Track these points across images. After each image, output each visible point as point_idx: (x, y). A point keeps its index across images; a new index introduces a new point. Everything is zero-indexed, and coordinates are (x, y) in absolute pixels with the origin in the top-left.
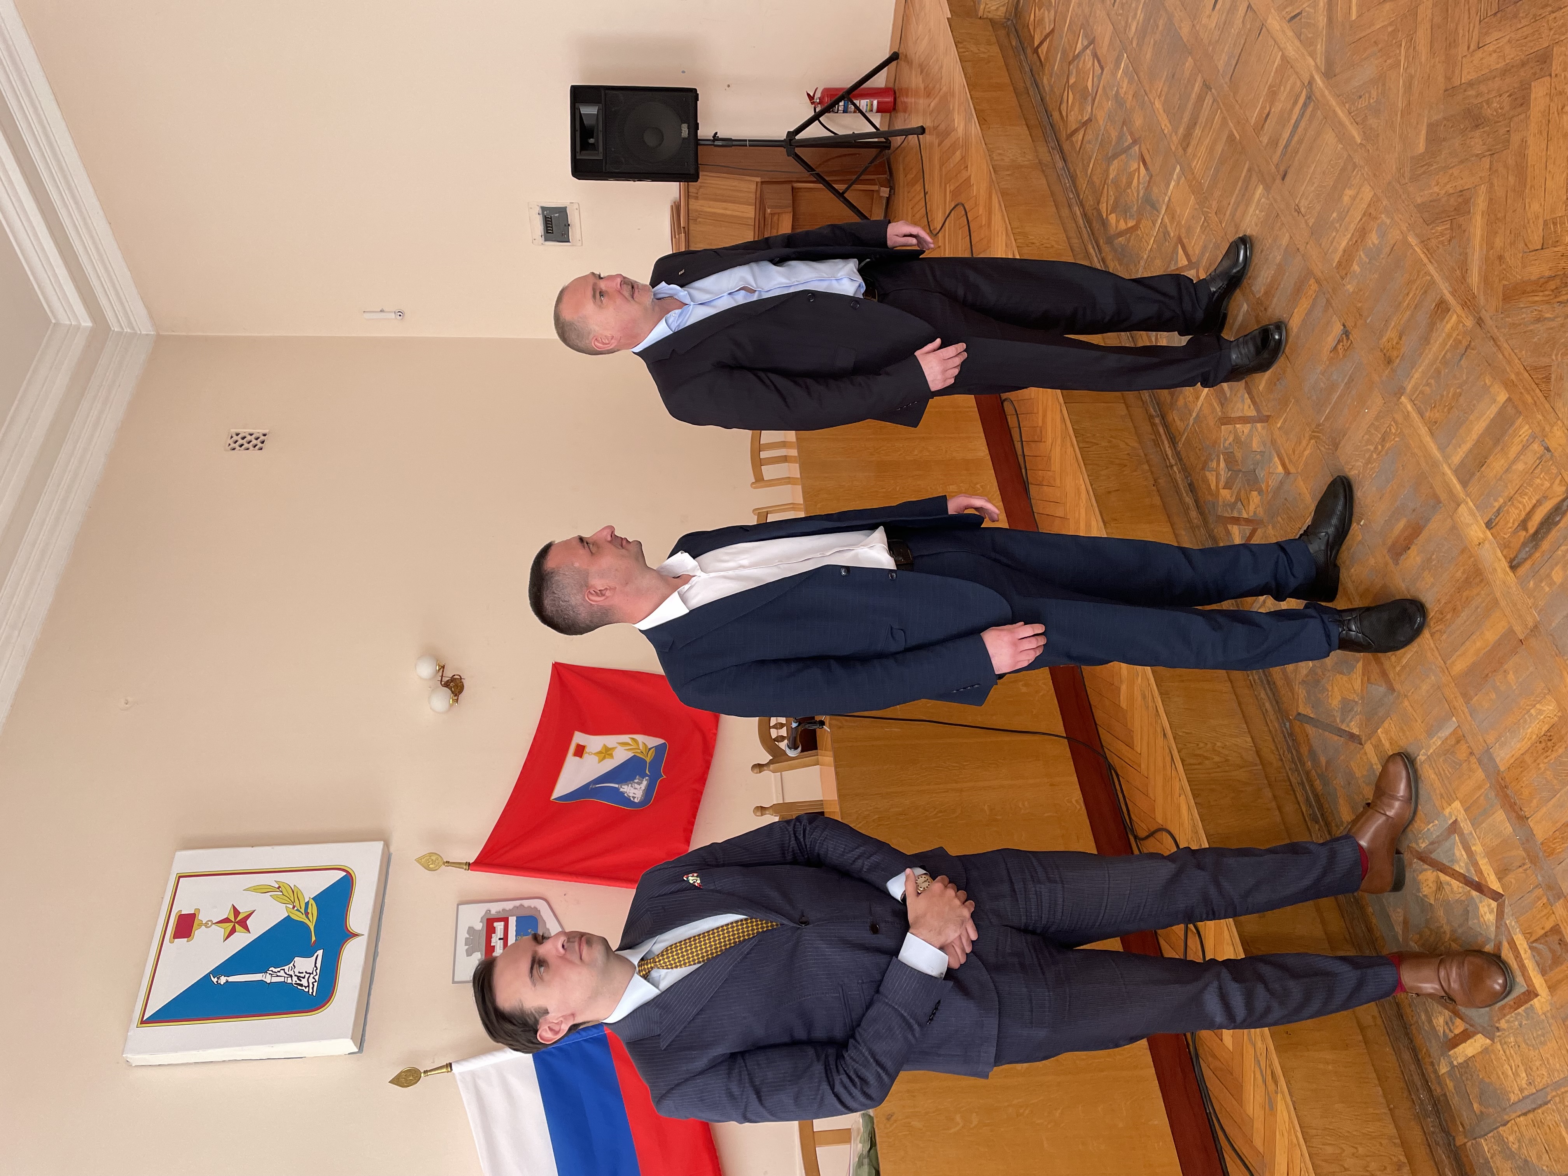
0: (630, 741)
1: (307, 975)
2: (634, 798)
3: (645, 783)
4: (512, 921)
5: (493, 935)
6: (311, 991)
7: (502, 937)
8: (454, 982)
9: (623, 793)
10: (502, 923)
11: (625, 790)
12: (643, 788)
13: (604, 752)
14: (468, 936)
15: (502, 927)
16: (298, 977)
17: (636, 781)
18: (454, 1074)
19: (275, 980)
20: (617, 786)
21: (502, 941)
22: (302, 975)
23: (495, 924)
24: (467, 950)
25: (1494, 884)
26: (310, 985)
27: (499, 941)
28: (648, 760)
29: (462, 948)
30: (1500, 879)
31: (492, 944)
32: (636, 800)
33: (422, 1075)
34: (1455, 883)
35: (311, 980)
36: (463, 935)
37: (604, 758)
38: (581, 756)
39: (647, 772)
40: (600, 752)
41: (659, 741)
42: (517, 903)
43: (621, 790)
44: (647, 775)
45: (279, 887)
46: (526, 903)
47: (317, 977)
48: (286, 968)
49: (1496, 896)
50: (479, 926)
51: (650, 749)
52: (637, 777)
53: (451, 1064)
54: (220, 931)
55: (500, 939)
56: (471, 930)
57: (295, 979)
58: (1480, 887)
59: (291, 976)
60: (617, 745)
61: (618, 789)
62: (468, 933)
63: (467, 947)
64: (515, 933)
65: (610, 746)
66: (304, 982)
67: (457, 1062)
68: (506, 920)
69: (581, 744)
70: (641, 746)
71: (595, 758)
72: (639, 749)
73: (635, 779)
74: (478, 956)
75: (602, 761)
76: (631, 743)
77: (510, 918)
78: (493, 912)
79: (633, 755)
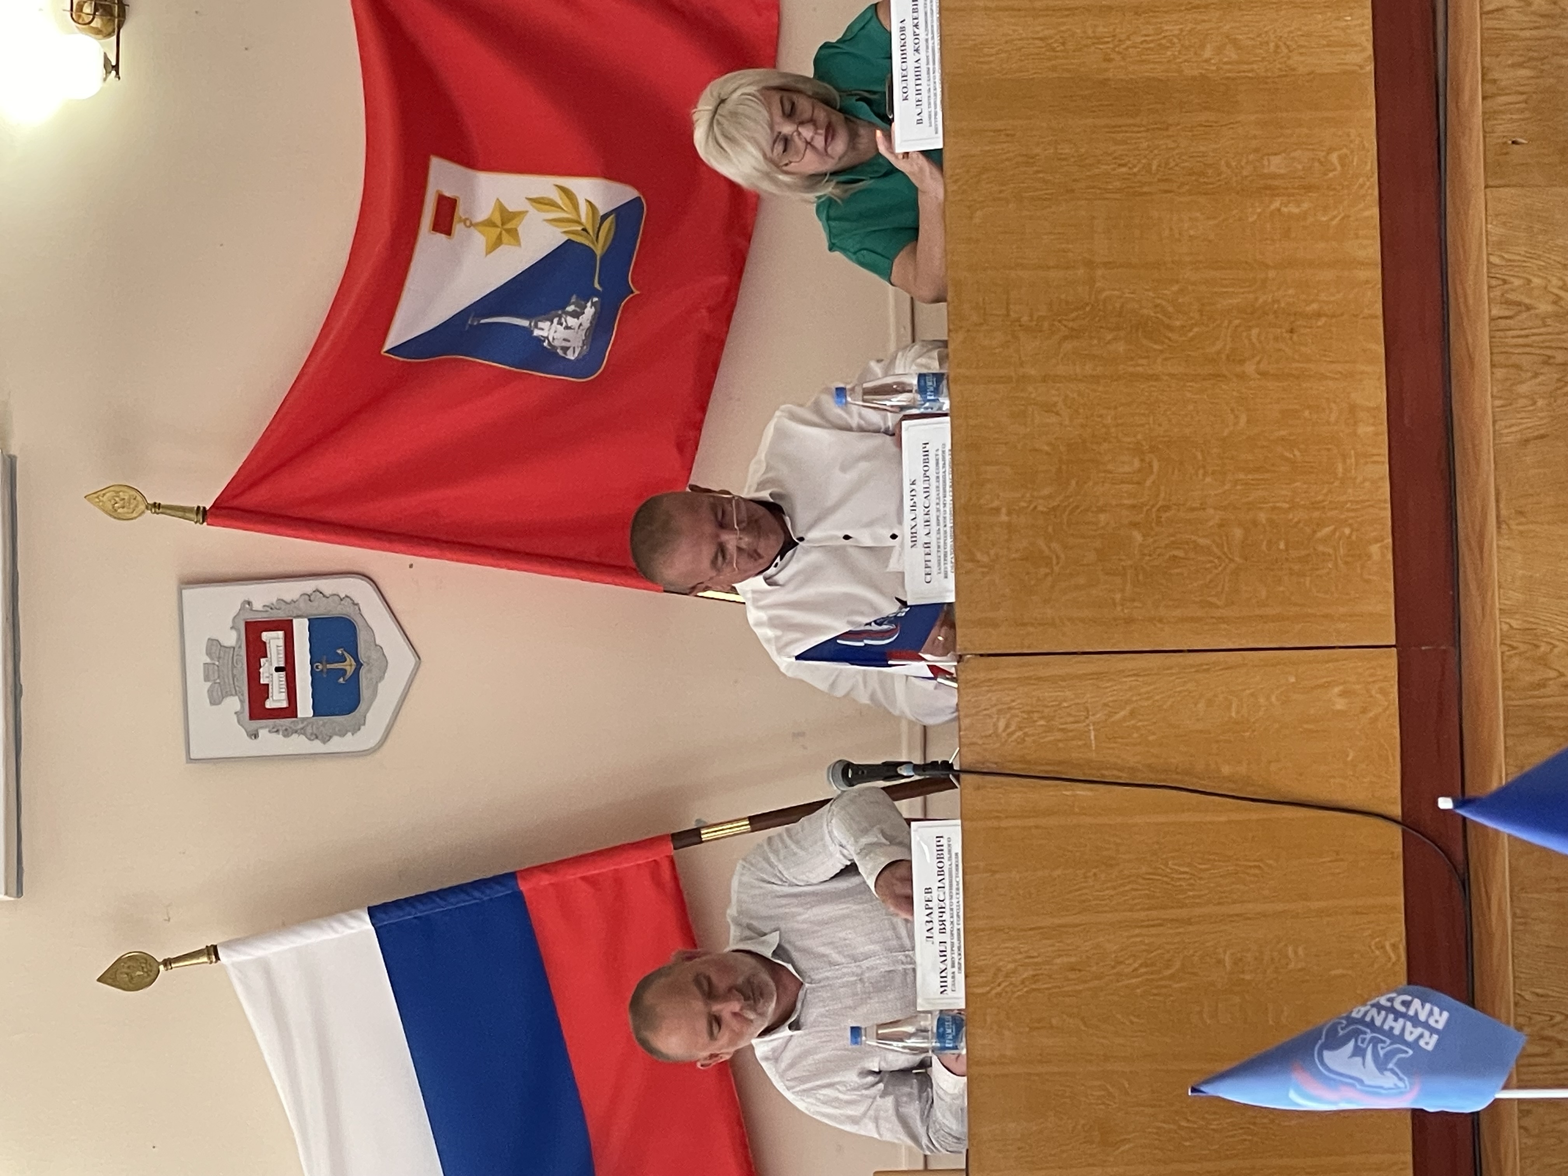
0: (556, 196)
2: (565, 349)
3: (589, 311)
4: (301, 629)
5: (263, 660)
7: (282, 665)
8: (190, 760)
9: (539, 340)
10: (281, 634)
11: (545, 334)
12: (587, 325)
13: (498, 222)
14: (208, 660)
15: (281, 642)
17: (571, 308)
18: (224, 967)
20: (525, 323)
21: (283, 674)
23: (265, 636)
24: (210, 691)
27: (276, 674)
28: (599, 251)
29: (199, 688)
31: (263, 681)
32: (571, 356)
33: (162, 967)
36: (198, 658)
37: (499, 242)
38: (448, 232)
39: (597, 286)
40: (489, 223)
41: (626, 193)
42: (309, 586)
43: (537, 333)
44: (596, 293)
46: (327, 586)
50: (232, 638)
51: (604, 217)
52: (573, 299)
53: (215, 948)
55: (278, 669)
56: (214, 646)
60: (528, 206)
61: (528, 331)
62: (209, 653)
63: (209, 684)
64: (308, 657)
65: (511, 208)
67: (228, 945)
68: (286, 627)
69: (447, 194)
70: (583, 208)
71: (479, 240)
72: (580, 223)
73: (568, 304)
74: (236, 704)
75: (490, 252)
76: (560, 202)
77: (295, 622)
78: (258, 605)
79: (565, 238)
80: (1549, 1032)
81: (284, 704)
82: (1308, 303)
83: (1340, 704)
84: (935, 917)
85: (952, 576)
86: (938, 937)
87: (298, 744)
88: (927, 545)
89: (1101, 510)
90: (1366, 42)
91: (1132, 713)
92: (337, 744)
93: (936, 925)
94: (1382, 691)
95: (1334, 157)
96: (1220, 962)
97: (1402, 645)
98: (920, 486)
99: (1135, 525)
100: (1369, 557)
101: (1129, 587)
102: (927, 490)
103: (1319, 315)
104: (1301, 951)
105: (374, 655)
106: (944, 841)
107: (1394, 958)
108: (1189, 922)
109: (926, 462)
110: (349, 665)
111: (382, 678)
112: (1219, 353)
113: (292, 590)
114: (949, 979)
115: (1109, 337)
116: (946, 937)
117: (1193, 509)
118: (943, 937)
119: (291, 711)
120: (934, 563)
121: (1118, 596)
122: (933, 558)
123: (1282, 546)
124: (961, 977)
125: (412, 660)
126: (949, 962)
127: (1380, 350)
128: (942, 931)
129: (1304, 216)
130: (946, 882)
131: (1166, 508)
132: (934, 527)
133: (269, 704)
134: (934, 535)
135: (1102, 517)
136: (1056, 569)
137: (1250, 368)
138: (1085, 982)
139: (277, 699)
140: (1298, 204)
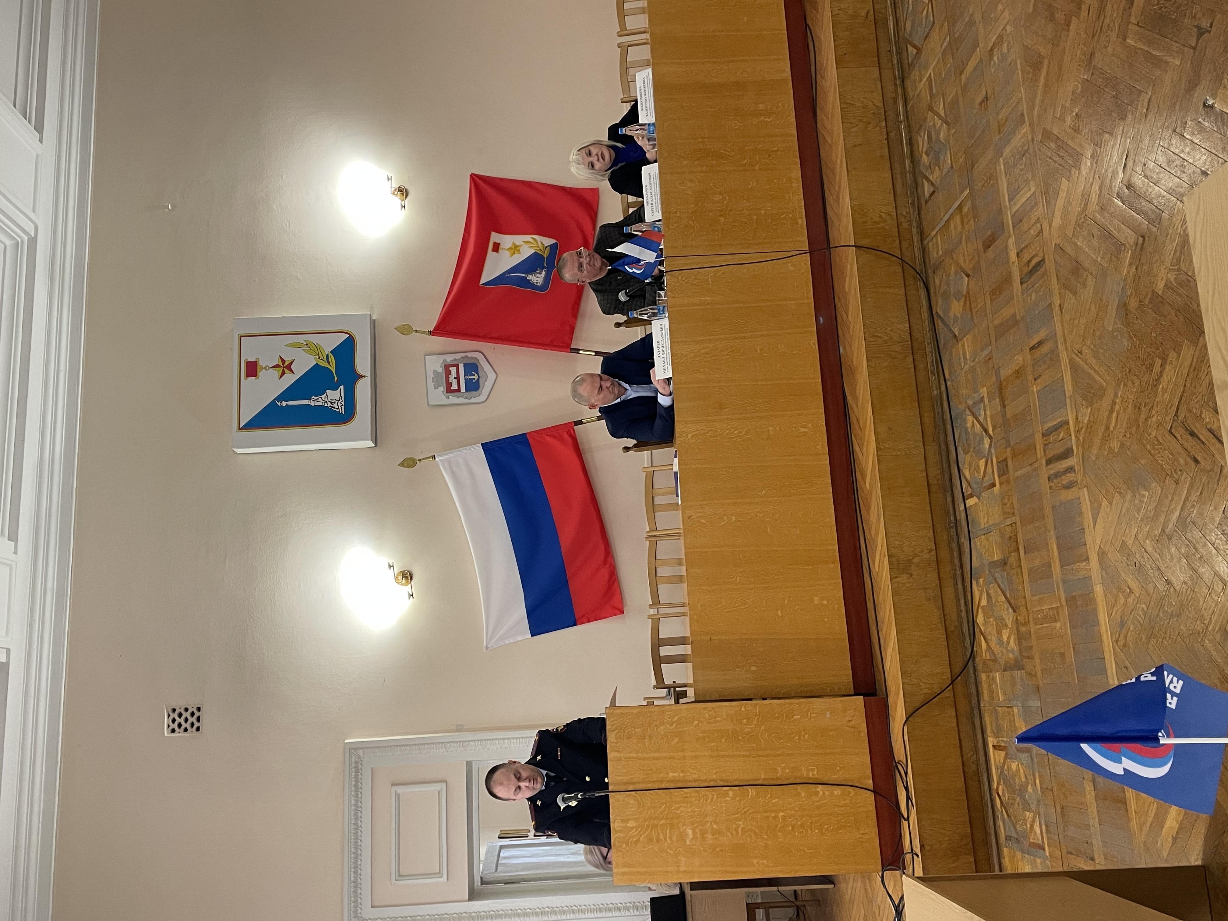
0: (531, 240)
1: (337, 402)
2: (537, 283)
3: (544, 273)
4: (461, 367)
5: (450, 376)
6: (341, 411)
8: (429, 406)
9: (529, 281)
11: (530, 278)
12: (543, 277)
13: (514, 248)
14: (434, 377)
15: (455, 370)
16: (331, 402)
17: (538, 272)
18: (437, 462)
19: (317, 404)
20: (524, 275)
21: (456, 380)
22: (333, 401)
23: (451, 369)
24: (434, 385)
25: (991, 432)
26: (340, 407)
27: (454, 380)
28: (545, 256)
29: (431, 385)
30: (993, 431)
31: (450, 382)
32: (538, 284)
33: (417, 462)
34: (978, 426)
35: (339, 405)
36: (430, 375)
37: (514, 253)
38: (497, 251)
39: (545, 266)
40: (511, 248)
41: (552, 241)
43: (528, 278)
44: (546, 268)
45: (307, 345)
47: (343, 403)
48: (322, 397)
49: (990, 437)
50: (440, 370)
51: (546, 247)
52: (539, 269)
53: (434, 456)
54: (276, 373)
55: (455, 378)
56: (435, 372)
57: (329, 404)
58: (986, 431)
59: (327, 402)
60: (523, 243)
61: (525, 278)
62: (434, 374)
63: (434, 383)
64: (464, 374)
65: (517, 244)
66: (335, 405)
68: (457, 366)
69: (497, 242)
70: (540, 244)
71: (508, 253)
72: (538, 247)
73: (537, 270)
74: (442, 389)
75: (512, 255)
76: (532, 242)
77: (460, 365)
78: (448, 360)
79: (534, 251)
80: (876, 334)
81: (457, 388)
82: (774, 147)
83: (791, 268)
84: (661, 349)
85: (660, 212)
86: (662, 356)
87: (461, 400)
88: (652, 204)
89: (710, 212)
90: (788, 70)
91: (723, 273)
92: (473, 400)
93: (661, 353)
94: (805, 264)
95: (780, 104)
96: (756, 350)
97: (811, 252)
98: (648, 187)
99: (721, 216)
100: (798, 223)
101: (720, 235)
102: (651, 187)
103: (777, 151)
104: (783, 346)
105: (483, 373)
106: (663, 326)
107: (814, 347)
108: (745, 338)
109: (650, 179)
110: (476, 377)
111: (486, 381)
112: (746, 163)
113: (458, 356)
114: (666, 369)
115: (710, 159)
116: (665, 355)
117: (740, 211)
118: (663, 356)
119: (459, 390)
120: (654, 210)
121: (716, 238)
122: (654, 207)
123: (770, 221)
124: (670, 368)
125: (495, 375)
126: (666, 363)
127: (798, 160)
128: (663, 354)
129: (771, 122)
130: (664, 338)
131: (731, 210)
132: (654, 198)
133: (452, 388)
134: (654, 200)
135: (711, 214)
136: (696, 230)
137: (757, 167)
138: (711, 357)
139: (455, 387)
140: (769, 118)
